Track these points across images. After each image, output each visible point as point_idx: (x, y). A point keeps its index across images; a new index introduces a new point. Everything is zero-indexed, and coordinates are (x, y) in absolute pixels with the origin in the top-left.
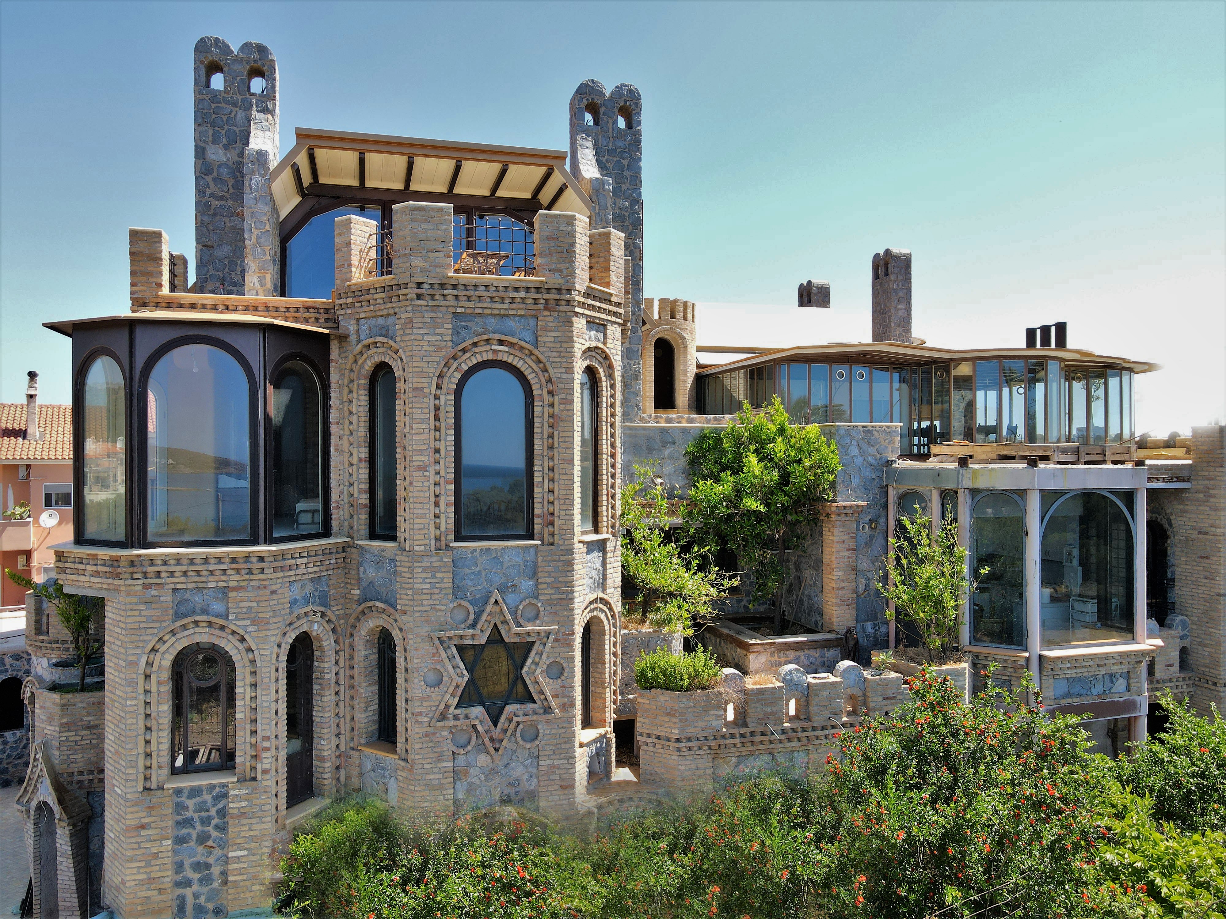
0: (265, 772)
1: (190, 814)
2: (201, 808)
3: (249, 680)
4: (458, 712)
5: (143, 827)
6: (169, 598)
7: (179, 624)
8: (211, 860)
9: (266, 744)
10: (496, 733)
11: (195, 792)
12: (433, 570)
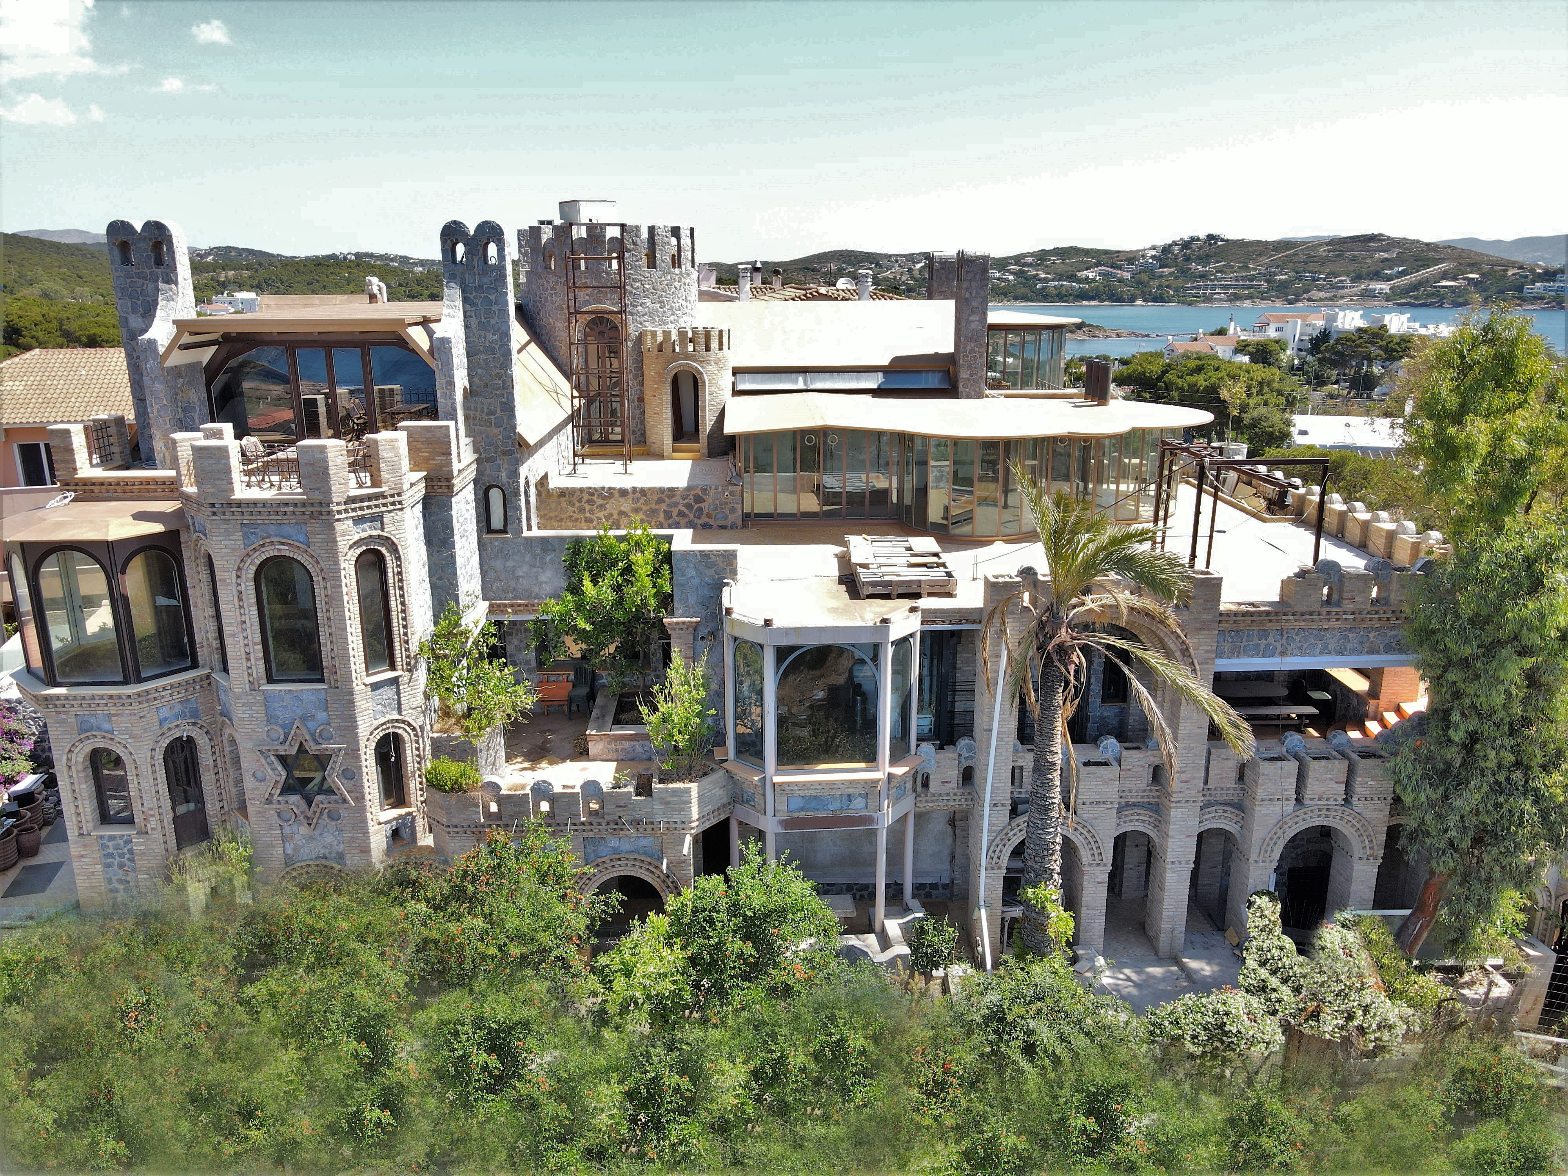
0: (152, 829)
1: (111, 850)
2: (117, 847)
3: (134, 772)
4: (280, 798)
5: (82, 856)
6: (73, 720)
7: (82, 736)
8: (129, 879)
9: (151, 812)
10: (310, 813)
11: (112, 838)
12: (251, 705)
